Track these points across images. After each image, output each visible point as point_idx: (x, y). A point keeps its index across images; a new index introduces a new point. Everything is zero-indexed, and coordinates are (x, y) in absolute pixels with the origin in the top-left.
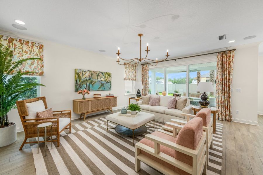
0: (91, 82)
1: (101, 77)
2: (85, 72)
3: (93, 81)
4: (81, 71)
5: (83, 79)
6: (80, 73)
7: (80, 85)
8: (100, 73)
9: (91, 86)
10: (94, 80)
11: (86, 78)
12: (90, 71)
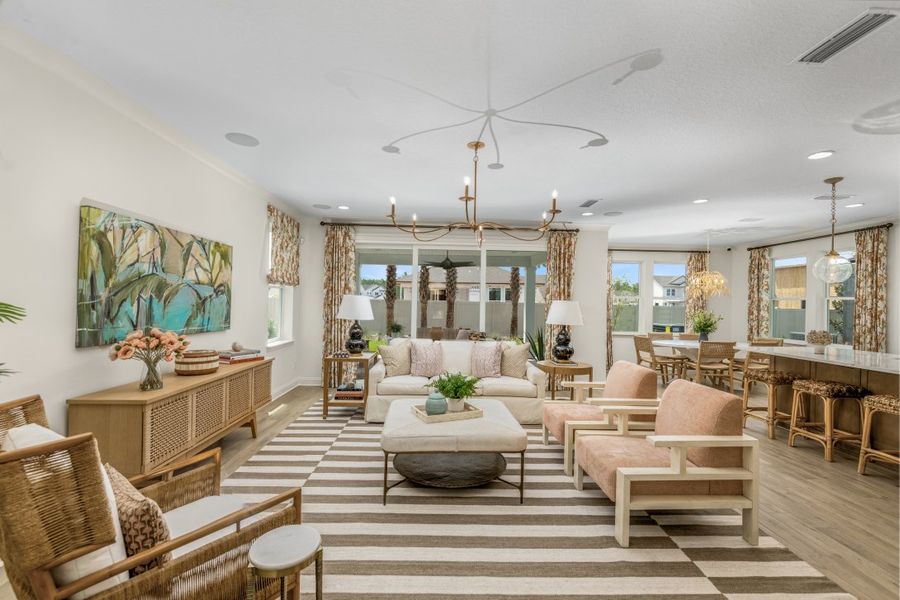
0: (160, 288)
1: (199, 264)
2: (136, 229)
3: (167, 285)
4: (116, 224)
5: (122, 273)
6: (110, 236)
7: (109, 302)
8: (195, 244)
9: (157, 308)
10: (169, 279)
11: (137, 265)
12: (155, 229)
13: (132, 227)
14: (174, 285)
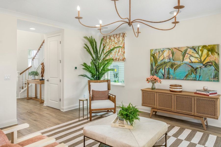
0: (172, 66)
1: (191, 56)
2: (163, 51)
3: (175, 64)
4: (157, 51)
5: (159, 62)
6: (156, 55)
7: (156, 69)
8: (189, 49)
9: (172, 71)
10: (176, 62)
11: (163, 60)
12: (170, 49)
13: (162, 51)
14: (178, 64)
